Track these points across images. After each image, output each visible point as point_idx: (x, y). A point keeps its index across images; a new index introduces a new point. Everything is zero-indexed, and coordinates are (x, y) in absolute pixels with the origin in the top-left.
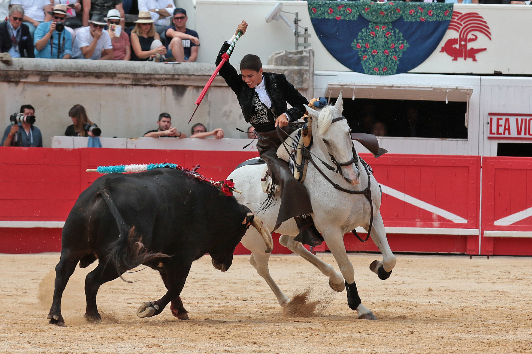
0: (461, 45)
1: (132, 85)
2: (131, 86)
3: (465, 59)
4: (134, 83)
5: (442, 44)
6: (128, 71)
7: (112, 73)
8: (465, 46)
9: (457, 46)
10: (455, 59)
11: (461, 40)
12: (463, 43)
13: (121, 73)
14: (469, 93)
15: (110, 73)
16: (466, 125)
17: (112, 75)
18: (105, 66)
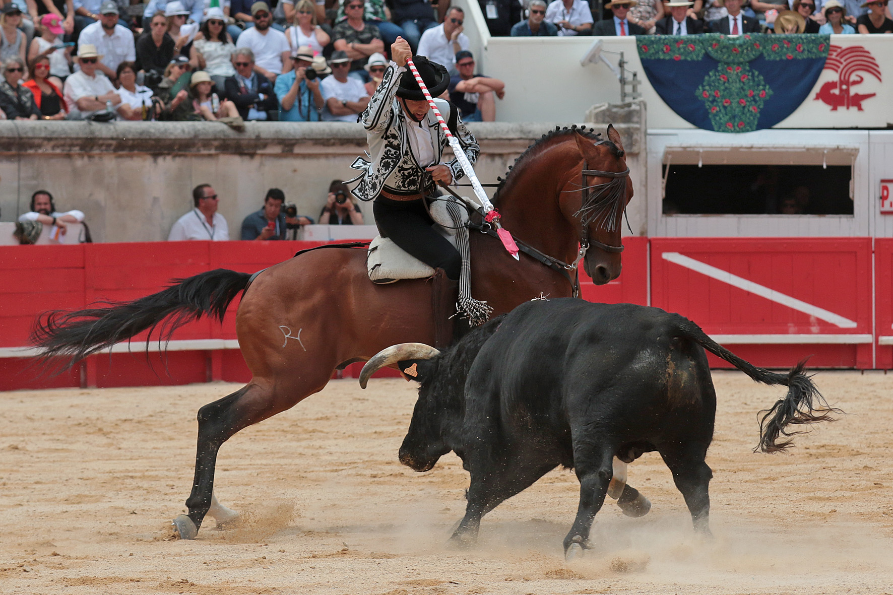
0: (841, 90)
3: (848, 108)
5: (817, 88)
8: (847, 91)
9: (836, 91)
10: (835, 109)
11: (842, 83)
12: (844, 87)
14: (854, 153)
16: (851, 196)
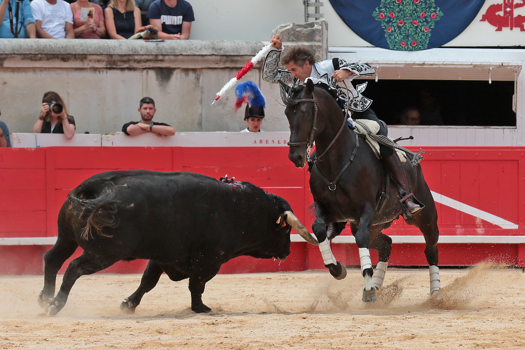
0: (505, 12)
1: (107, 68)
2: (105, 71)
3: (511, 29)
4: (108, 67)
5: (483, 11)
6: (102, 52)
7: (82, 54)
8: (511, 13)
9: (501, 13)
10: (499, 29)
11: (506, 6)
12: (508, 9)
13: (93, 55)
14: (517, 69)
15: (79, 55)
16: (514, 109)
17: (82, 57)
18: (74, 47)
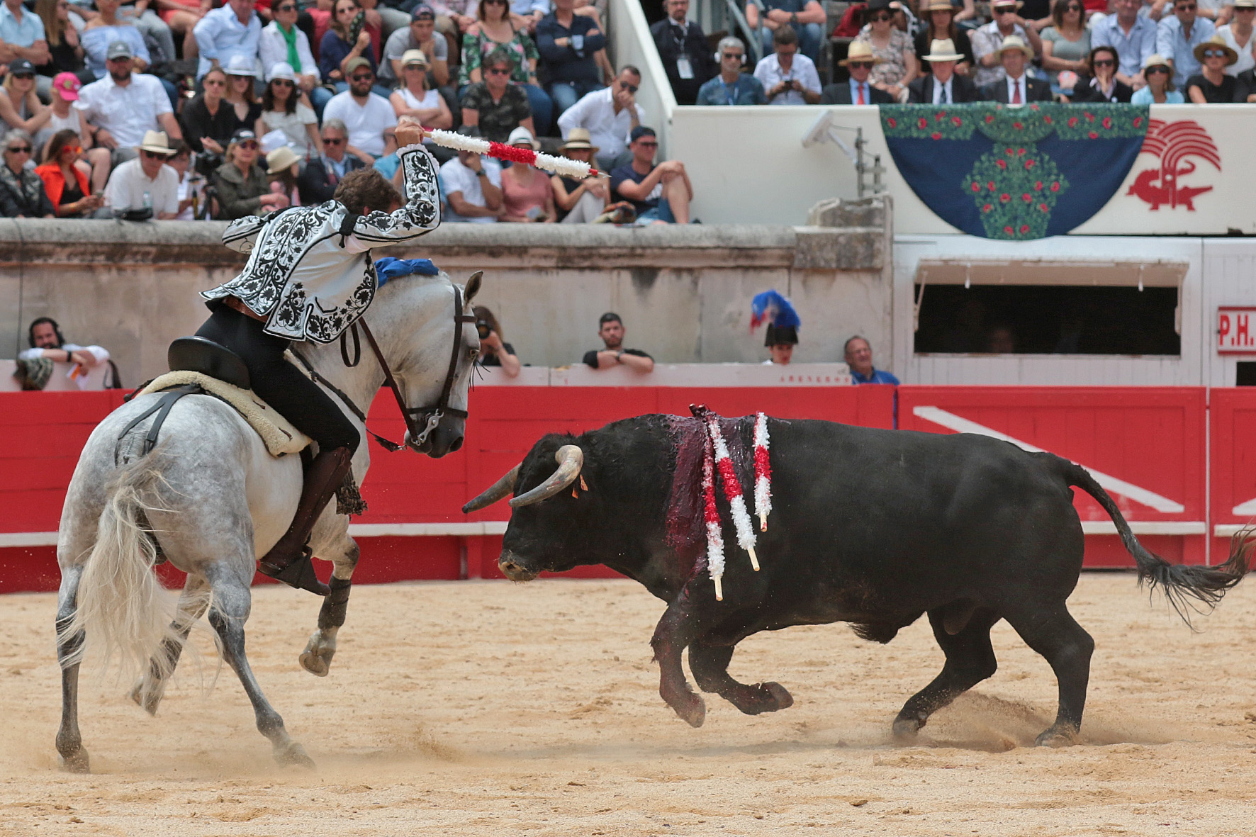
0: (1164, 182)
1: (558, 268)
2: (555, 271)
3: (1174, 207)
4: (560, 265)
5: (1131, 179)
6: (550, 243)
7: (520, 247)
8: (1173, 183)
9: (1158, 184)
10: (1155, 208)
11: (1165, 171)
12: (1169, 177)
13: (537, 247)
14: (1182, 269)
15: (516, 247)
16: (1177, 328)
17: (520, 250)
18: (507, 235)
